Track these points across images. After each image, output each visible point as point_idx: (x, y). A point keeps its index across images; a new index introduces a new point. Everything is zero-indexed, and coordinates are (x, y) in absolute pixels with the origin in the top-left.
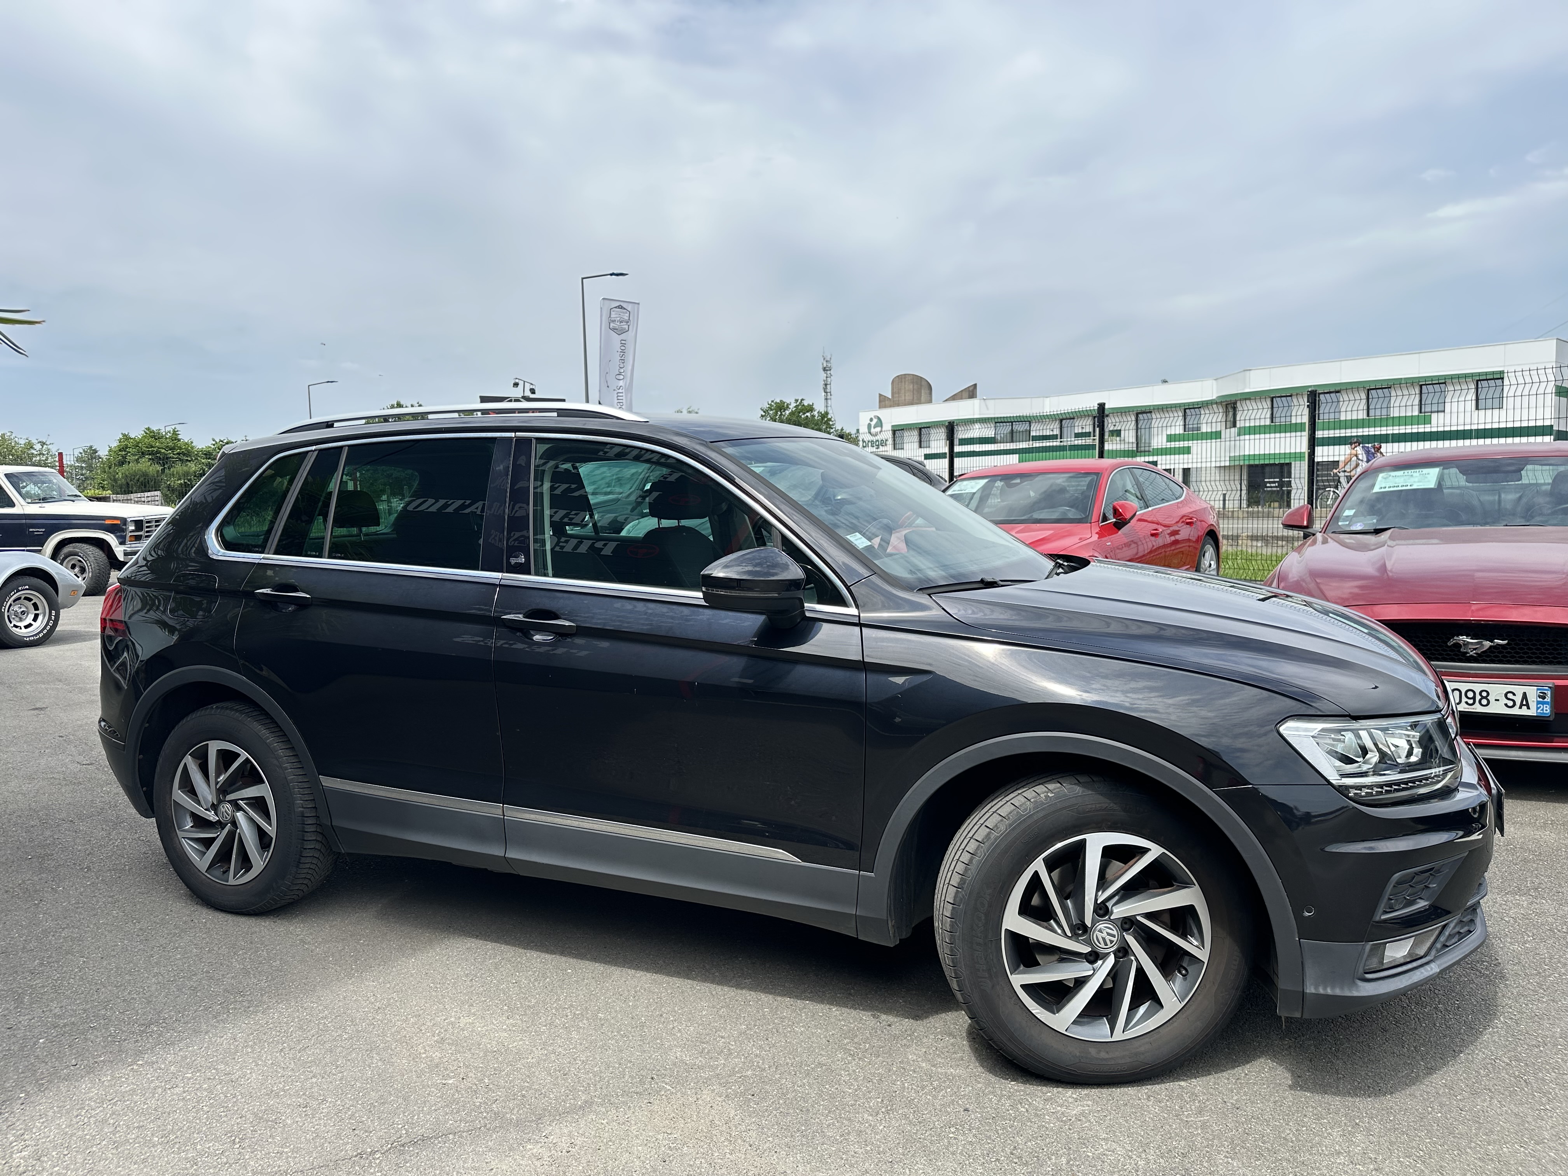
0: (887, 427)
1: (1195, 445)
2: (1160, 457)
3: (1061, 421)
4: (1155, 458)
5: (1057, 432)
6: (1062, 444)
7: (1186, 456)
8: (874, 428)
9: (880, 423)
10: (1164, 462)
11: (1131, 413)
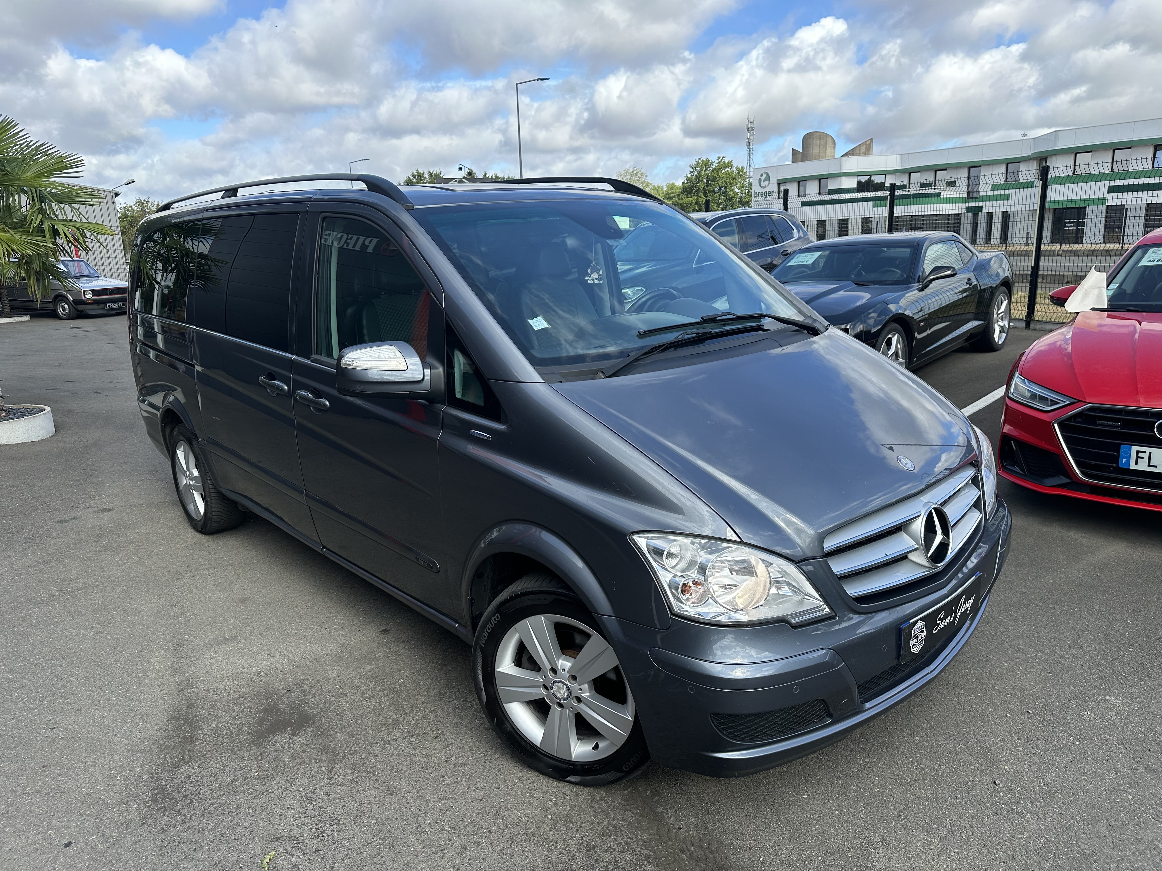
0: (774, 181)
1: (1014, 193)
2: (984, 203)
3: (910, 173)
4: (980, 204)
5: (906, 182)
6: (909, 193)
7: (1006, 202)
8: (764, 181)
9: (768, 178)
10: (988, 207)
11: (965, 167)
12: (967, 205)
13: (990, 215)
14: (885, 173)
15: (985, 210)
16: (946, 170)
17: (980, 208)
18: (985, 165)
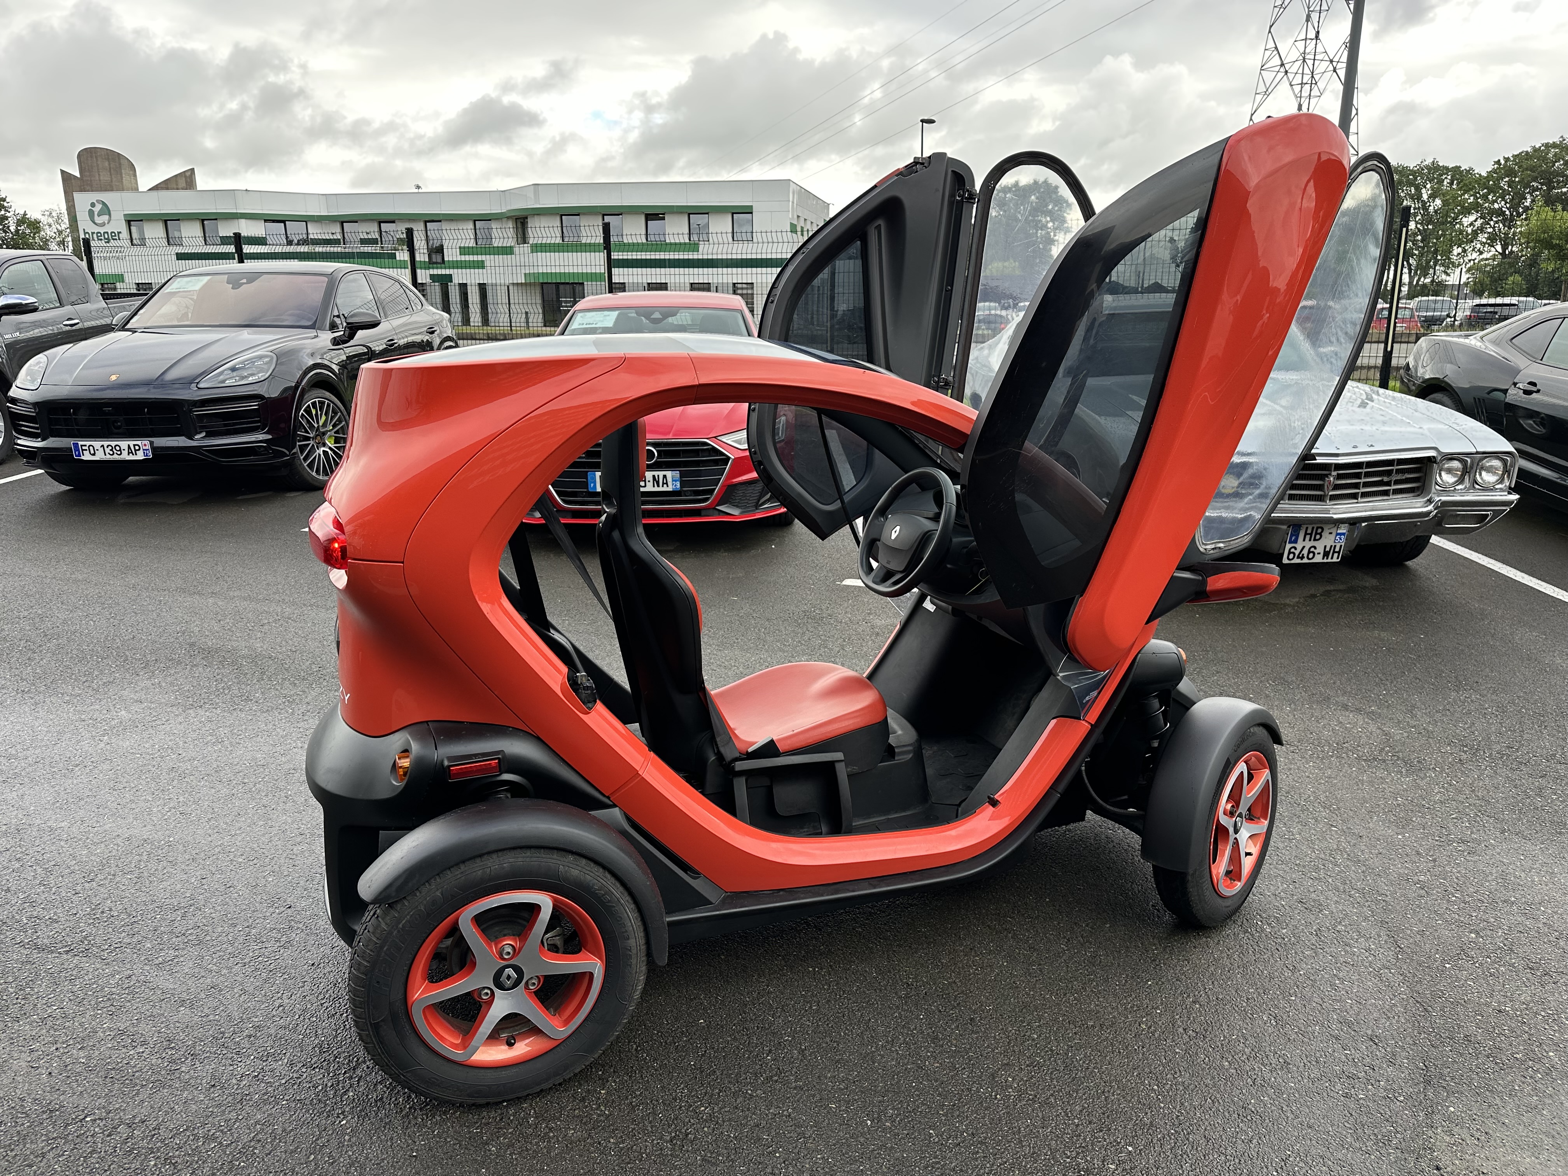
0: (118, 215)
1: (487, 259)
2: (453, 270)
3: (342, 223)
4: (448, 272)
5: (339, 236)
6: (343, 251)
7: (481, 270)
8: (99, 216)
9: (106, 210)
10: (459, 276)
11: (420, 220)
12: (432, 272)
13: (463, 287)
14: (306, 220)
15: (456, 280)
16: (393, 222)
17: (449, 278)
18: (446, 220)
